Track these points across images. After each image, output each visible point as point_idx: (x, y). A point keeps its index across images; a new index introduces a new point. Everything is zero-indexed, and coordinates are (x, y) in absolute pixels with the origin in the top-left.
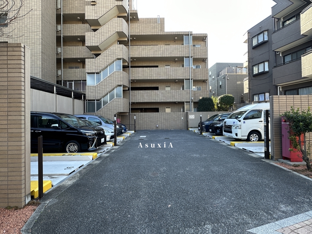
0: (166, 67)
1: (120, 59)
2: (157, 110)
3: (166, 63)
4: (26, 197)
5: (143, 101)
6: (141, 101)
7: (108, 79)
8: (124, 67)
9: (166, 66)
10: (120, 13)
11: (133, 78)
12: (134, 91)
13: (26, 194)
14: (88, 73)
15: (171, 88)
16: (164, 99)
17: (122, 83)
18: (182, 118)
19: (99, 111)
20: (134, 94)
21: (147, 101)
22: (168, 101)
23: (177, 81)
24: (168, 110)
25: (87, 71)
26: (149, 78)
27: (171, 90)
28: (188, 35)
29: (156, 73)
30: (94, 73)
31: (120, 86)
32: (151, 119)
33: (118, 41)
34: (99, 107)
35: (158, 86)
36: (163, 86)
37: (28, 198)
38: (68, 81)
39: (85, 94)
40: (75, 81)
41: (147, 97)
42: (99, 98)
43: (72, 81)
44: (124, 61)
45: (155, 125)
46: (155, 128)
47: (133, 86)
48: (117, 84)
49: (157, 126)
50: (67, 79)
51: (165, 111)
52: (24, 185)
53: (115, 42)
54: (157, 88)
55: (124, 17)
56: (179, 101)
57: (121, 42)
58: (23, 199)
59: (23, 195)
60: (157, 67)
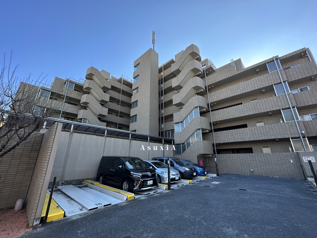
0: (252, 102)
1: (197, 107)
2: (250, 151)
3: (251, 97)
4: (35, 220)
5: (228, 142)
6: (226, 142)
7: (189, 125)
8: (202, 114)
9: (252, 100)
10: (195, 74)
11: (215, 120)
12: (217, 132)
13: (36, 218)
14: (175, 123)
15: (264, 123)
16: (255, 136)
17: (200, 127)
18: (292, 161)
19: (184, 153)
20: (217, 135)
21: (233, 141)
22: (261, 139)
23: (270, 113)
24: (267, 150)
25: (174, 122)
26: (231, 117)
27: (265, 125)
28: (273, 61)
29: (239, 111)
30: (179, 123)
31: (199, 129)
32: (242, 161)
33: (196, 94)
34: (184, 150)
35: (245, 123)
36: (252, 122)
37: (36, 221)
38: (168, 131)
39: (174, 140)
40: (171, 130)
41: (232, 137)
42: (183, 142)
43: (170, 130)
44: (201, 108)
45: (248, 169)
46: (249, 173)
47: (216, 128)
48: (196, 128)
49: (252, 170)
50: (167, 130)
51: (262, 151)
52: (35, 210)
53: (194, 95)
54: (245, 126)
55: (197, 76)
56: (280, 137)
57: (198, 94)
58: (32, 221)
59: (33, 218)
60: (241, 104)
